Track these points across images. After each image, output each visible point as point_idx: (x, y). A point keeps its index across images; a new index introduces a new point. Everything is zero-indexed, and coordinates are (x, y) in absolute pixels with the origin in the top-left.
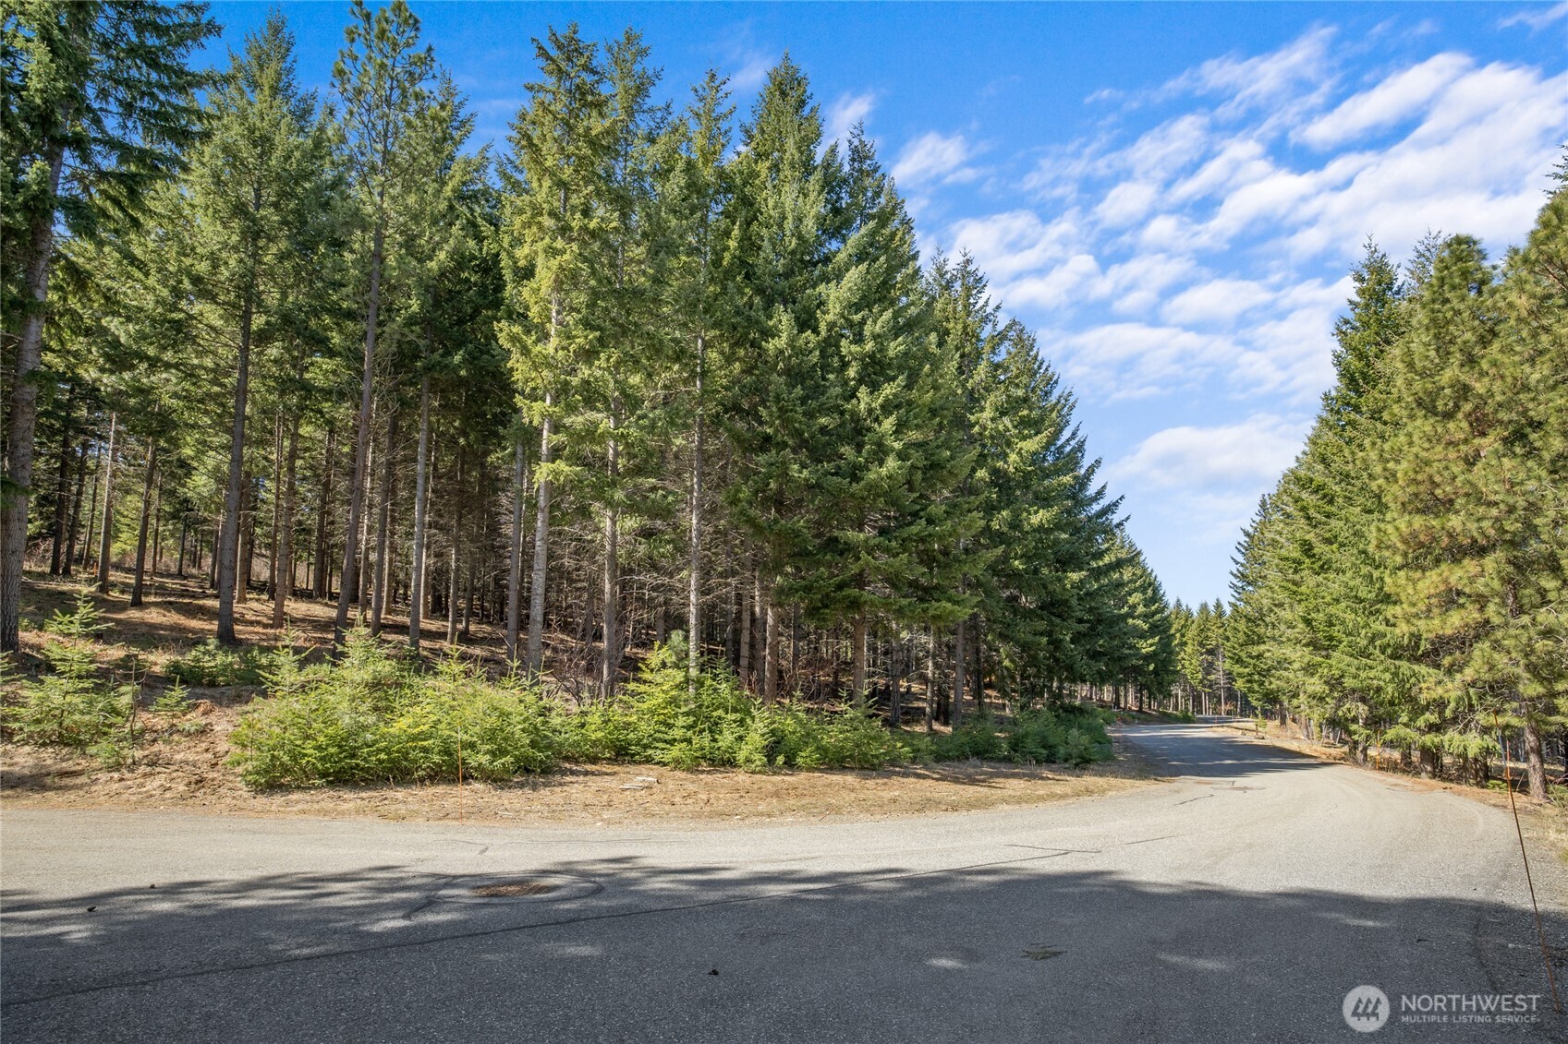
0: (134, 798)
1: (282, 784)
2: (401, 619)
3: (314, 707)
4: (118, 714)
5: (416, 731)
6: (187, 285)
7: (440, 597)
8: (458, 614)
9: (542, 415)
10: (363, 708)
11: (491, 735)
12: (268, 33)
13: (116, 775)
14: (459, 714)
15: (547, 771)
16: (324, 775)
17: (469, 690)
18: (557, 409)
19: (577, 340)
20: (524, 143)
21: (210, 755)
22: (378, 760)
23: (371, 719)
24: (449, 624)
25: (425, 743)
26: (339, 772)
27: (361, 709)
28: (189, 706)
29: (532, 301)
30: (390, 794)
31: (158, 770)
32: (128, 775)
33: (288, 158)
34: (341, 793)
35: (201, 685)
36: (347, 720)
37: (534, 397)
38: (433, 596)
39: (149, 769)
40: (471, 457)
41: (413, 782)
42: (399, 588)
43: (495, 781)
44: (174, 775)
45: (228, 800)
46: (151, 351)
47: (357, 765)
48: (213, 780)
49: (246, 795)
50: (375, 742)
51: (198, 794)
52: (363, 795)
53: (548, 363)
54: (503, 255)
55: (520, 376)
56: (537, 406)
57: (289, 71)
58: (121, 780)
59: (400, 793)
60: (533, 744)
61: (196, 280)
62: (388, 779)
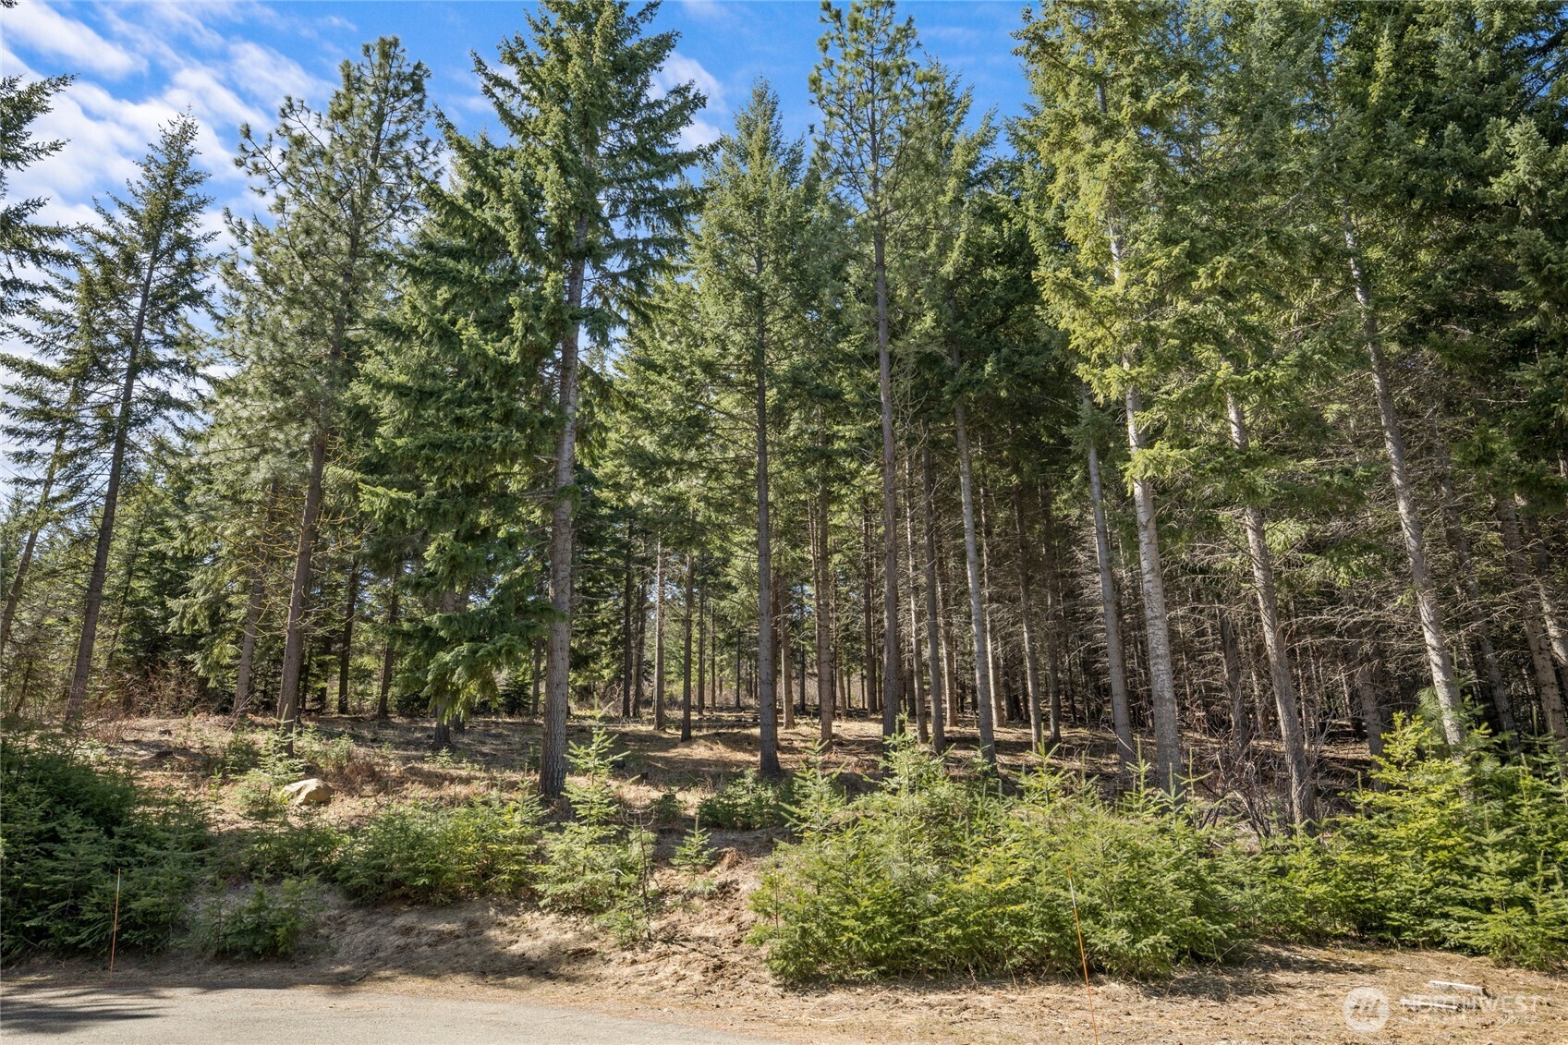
0: (642, 991)
1: (820, 976)
2: (969, 730)
3: (853, 852)
4: (631, 870)
5: (1001, 886)
6: (699, 375)
7: (1016, 697)
8: (1043, 718)
9: (1123, 382)
10: (920, 851)
11: (1123, 893)
12: (753, 103)
13: (629, 955)
14: (1065, 856)
15: (1233, 960)
16: (874, 961)
17: (1075, 817)
18: (1144, 369)
19: (1156, 264)
20: (1035, 49)
21: (733, 927)
22: (949, 937)
23: (931, 870)
24: (1033, 731)
25: (1017, 908)
26: (895, 957)
27: (916, 854)
28: (711, 857)
29: (1080, 236)
30: (973, 998)
31: (674, 948)
32: (641, 956)
33: (782, 208)
34: (899, 994)
35: (734, 828)
36: (898, 873)
37: (1104, 362)
38: (1009, 699)
39: (664, 947)
40: (1029, 500)
41: (1005, 976)
42: (965, 696)
43: (1144, 978)
44: (691, 956)
45: (749, 999)
46: (677, 455)
47: (919, 944)
48: (734, 965)
49: (771, 992)
50: (942, 907)
51: (715, 988)
52: (933, 998)
53: (1120, 308)
54: (1031, 225)
55: (1080, 340)
56: (1112, 373)
57: (777, 129)
58: (634, 962)
59: (987, 999)
60: (1198, 909)
61: (708, 367)
62: (967, 969)
